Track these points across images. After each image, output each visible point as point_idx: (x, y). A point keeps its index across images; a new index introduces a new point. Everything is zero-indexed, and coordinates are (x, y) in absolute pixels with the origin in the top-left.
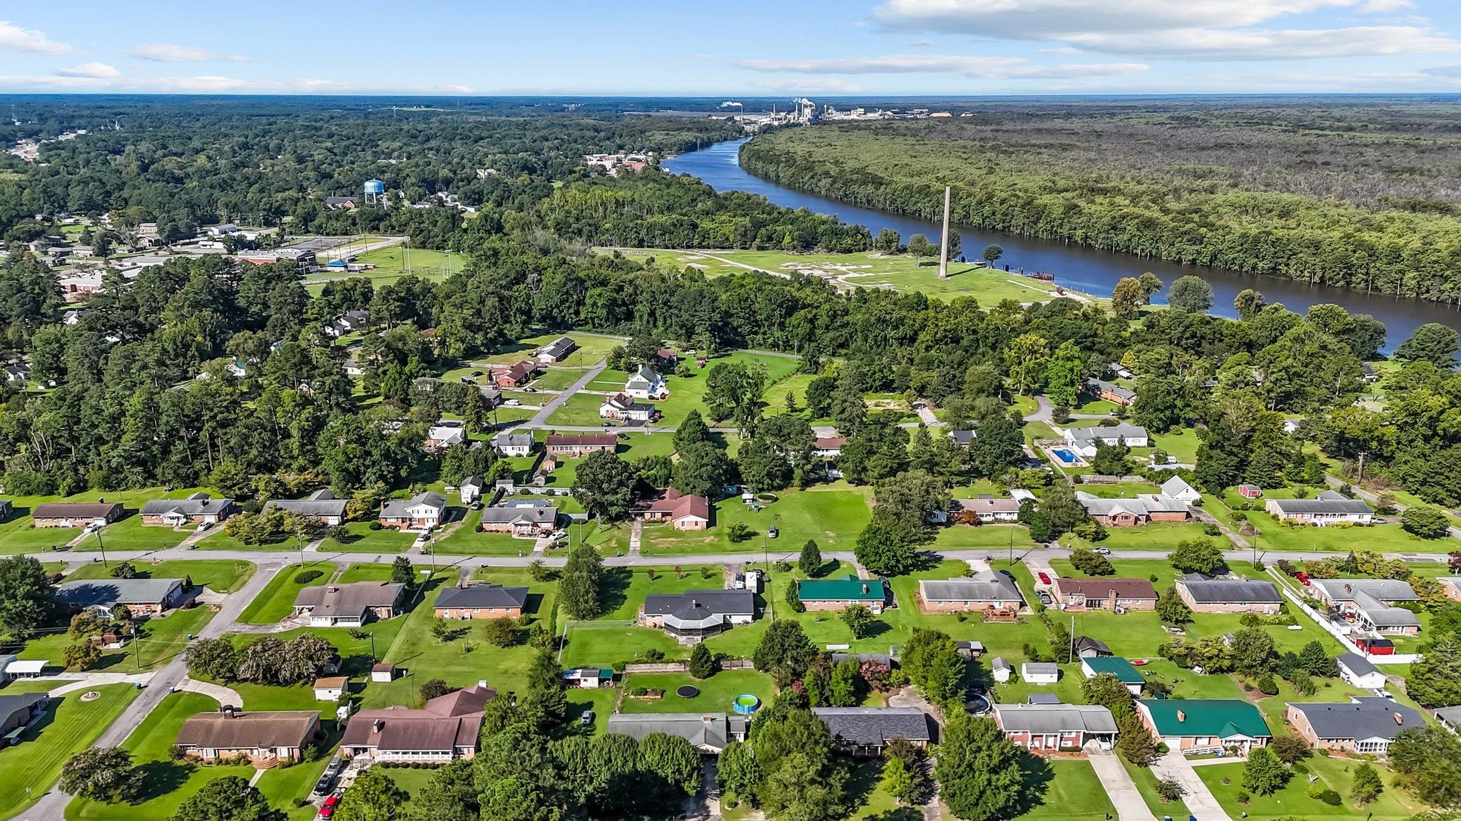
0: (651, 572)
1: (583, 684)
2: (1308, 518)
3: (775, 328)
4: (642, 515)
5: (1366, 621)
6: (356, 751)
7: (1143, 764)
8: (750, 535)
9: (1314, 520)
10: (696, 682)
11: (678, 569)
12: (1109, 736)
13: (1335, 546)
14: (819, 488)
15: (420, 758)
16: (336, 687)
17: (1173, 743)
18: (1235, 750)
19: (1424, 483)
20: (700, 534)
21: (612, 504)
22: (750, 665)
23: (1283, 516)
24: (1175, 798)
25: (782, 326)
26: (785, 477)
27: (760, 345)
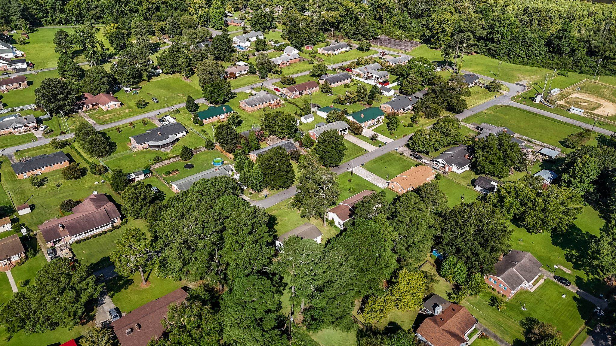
0: (118, 129)
1: (137, 179)
2: (333, 52)
4: (81, 108)
5: (376, 77)
6: (55, 243)
7: (360, 134)
8: (146, 104)
9: (335, 52)
10: (188, 162)
11: (131, 124)
12: (346, 129)
13: (346, 58)
16: (7, 223)
17: (363, 125)
18: (378, 121)
19: (354, 34)
20: (119, 109)
22: (204, 149)
23: (326, 53)
24: (376, 140)
26: (140, 77)
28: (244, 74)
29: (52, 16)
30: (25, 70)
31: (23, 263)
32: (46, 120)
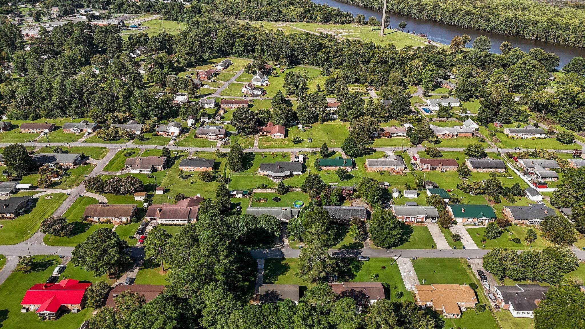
0: (262, 155)
1: (237, 196)
2: (520, 136)
3: (312, 57)
4: (259, 132)
5: (538, 175)
6: (151, 219)
7: (447, 228)
8: (301, 141)
9: (522, 136)
10: (280, 196)
11: (273, 154)
12: (435, 217)
13: (529, 146)
14: (328, 122)
15: (175, 222)
16: (143, 196)
17: (459, 220)
18: (482, 223)
19: (567, 122)
20: (282, 140)
21: (247, 128)
22: (300, 190)
23: (510, 135)
24: (458, 240)
25: (315, 56)
26: (315, 118)
27: (306, 63)
28: (401, 136)
29: (308, 59)
30: (258, 96)
31: (127, 224)
32: (233, 135)
